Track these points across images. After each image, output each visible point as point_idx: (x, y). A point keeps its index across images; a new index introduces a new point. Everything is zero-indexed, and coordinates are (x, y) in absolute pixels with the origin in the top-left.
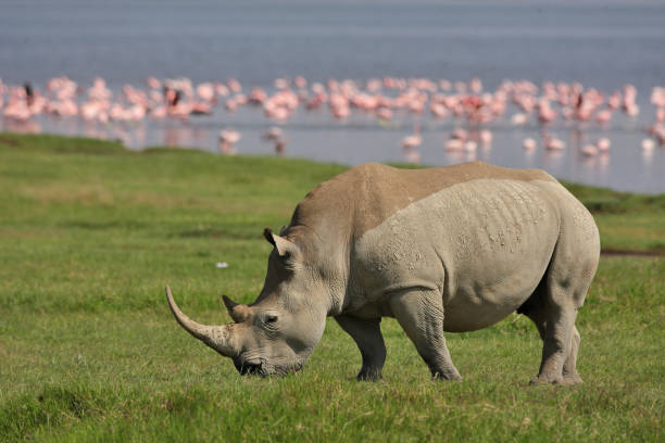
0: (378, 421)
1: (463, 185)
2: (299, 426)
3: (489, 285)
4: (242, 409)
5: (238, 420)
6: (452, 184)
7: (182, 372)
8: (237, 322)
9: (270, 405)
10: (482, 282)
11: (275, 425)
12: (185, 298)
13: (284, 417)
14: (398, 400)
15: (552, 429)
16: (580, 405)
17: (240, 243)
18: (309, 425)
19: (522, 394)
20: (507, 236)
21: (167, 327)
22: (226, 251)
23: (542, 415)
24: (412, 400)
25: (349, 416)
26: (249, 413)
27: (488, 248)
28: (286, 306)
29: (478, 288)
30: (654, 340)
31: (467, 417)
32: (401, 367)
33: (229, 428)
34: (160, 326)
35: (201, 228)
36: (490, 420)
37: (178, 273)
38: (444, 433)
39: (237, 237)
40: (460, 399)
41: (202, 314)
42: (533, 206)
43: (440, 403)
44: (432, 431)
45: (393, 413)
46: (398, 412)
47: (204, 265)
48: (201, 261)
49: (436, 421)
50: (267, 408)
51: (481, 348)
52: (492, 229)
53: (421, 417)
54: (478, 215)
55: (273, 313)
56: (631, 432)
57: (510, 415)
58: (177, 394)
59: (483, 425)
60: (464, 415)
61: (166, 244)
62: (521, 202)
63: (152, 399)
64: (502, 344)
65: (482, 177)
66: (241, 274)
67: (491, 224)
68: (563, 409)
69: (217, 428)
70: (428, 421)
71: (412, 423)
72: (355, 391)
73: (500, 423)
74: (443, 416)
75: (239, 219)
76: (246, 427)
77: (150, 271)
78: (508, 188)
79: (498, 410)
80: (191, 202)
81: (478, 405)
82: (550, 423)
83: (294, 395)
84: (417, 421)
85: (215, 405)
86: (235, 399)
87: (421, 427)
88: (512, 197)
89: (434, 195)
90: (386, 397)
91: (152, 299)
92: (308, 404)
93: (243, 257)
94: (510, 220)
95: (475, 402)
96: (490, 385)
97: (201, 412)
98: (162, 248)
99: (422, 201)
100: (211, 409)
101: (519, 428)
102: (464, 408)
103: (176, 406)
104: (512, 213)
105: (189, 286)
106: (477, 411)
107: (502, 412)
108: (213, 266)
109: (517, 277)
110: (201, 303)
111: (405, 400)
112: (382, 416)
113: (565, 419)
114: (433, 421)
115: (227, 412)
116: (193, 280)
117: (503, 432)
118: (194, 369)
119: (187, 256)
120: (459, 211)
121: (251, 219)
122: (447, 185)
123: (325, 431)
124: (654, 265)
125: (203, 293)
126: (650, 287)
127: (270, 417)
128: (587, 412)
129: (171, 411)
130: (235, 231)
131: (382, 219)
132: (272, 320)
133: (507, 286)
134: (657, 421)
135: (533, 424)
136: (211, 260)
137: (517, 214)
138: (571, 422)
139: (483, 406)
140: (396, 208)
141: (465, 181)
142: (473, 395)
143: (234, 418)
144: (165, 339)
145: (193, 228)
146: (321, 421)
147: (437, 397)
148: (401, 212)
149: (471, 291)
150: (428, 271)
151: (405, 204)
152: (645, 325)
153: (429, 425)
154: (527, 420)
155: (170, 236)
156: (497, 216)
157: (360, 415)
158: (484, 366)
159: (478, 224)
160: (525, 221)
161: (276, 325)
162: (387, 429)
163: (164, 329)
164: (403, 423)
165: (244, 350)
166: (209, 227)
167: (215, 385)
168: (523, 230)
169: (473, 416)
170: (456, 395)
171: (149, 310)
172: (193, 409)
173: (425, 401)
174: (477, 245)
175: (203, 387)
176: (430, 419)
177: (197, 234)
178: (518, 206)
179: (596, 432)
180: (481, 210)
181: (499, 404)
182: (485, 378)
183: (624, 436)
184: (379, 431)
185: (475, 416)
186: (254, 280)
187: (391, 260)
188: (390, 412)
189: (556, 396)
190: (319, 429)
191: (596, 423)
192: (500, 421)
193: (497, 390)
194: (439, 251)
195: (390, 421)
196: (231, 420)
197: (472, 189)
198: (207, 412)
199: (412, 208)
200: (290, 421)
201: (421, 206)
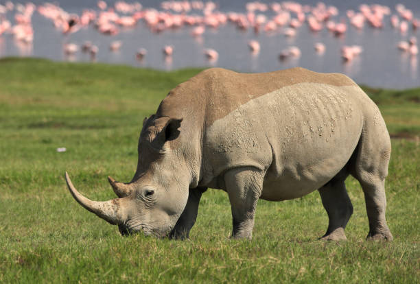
0: (185, 271)
1: (289, 87)
2: (124, 276)
3: (308, 166)
4: (79, 264)
5: (75, 272)
6: (281, 87)
7: (31, 234)
8: (120, 197)
9: (101, 260)
10: (303, 164)
11: (105, 275)
12: (33, 176)
13: (112, 269)
14: (202, 255)
15: (322, 276)
16: (344, 257)
17: (75, 132)
18: (131, 275)
19: (299, 249)
20: (324, 128)
21: (19, 199)
22: (64, 139)
23: (315, 265)
24: (212, 254)
25: (163, 268)
26: (84, 267)
27: (309, 138)
28: (160, 182)
29: (300, 169)
30: (402, 205)
31: (255, 267)
32: (204, 228)
33: (68, 279)
34: (13, 199)
35: (45, 120)
36: (274, 269)
37: (26, 156)
38: (237, 281)
39: (73, 127)
40: (250, 253)
41: (46, 188)
42: (344, 106)
43: (234, 257)
44: (228, 278)
45: (197, 265)
46: (201, 264)
47: (47, 151)
48: (45, 147)
49: (232, 270)
50: (99, 263)
51: (266, 212)
52: (312, 123)
53: (219, 268)
54: (302, 112)
55: (150, 188)
56: (385, 277)
57: (290, 265)
58: (27, 252)
59: (268, 273)
60: (253, 266)
61: (17, 133)
62: (335, 102)
63: (7, 256)
64: (282, 209)
65: (305, 81)
66: (76, 156)
67: (311, 119)
68: (331, 260)
69: (59, 278)
70: (225, 271)
71: (213, 273)
72: (167, 248)
73: (281, 272)
74: (237, 267)
75: (75, 113)
76: (81, 277)
77: (5, 155)
78: (325, 91)
79: (279, 262)
80: (37, 100)
81: (265, 258)
82: (322, 271)
83: (119, 252)
84: (216, 271)
85: (57, 260)
86: (73, 255)
87: (219, 276)
88: (328, 98)
89: (268, 94)
90: (191, 252)
91: (7, 177)
92: (130, 259)
93: (78, 143)
94: (327, 115)
95: (262, 255)
96: (273, 242)
97: (46, 266)
98: (14, 136)
99: (259, 99)
100: (54, 263)
101: (297, 275)
102: (253, 260)
103: (26, 261)
104: (328, 110)
105: (36, 167)
106: (264, 262)
107: (283, 263)
108: (55, 151)
109: (330, 160)
110: (45, 180)
111: (207, 254)
112: (188, 267)
113: (333, 267)
114: (228, 271)
115: (67, 265)
116: (39, 162)
117: (284, 279)
118: (40, 232)
119: (34, 143)
120: (288, 109)
121: (83, 113)
122: (277, 87)
123: (144, 279)
124: (401, 145)
125: (47, 172)
126: (398, 163)
127: (101, 269)
128: (349, 262)
129: (23, 265)
130: (71, 123)
131: (228, 111)
132: (149, 193)
133: (322, 167)
134: (405, 269)
135: (307, 271)
136: (53, 146)
137: (332, 111)
138: (338, 270)
139: (267, 259)
140: (239, 103)
141: (292, 84)
142: (260, 250)
143: (72, 271)
144: (17, 209)
145: (38, 121)
146: (141, 272)
147: (232, 252)
148: (242, 107)
149: (294, 170)
150: (261, 154)
151: (245, 100)
152: (395, 193)
153: (226, 274)
154: (303, 269)
155: (20, 127)
156: (316, 113)
157: (171, 267)
158: (269, 227)
159: (302, 118)
160: (338, 117)
161: (154, 197)
162: (193, 278)
163: (17, 201)
164: (205, 272)
165: (129, 219)
166: (51, 119)
167: (57, 245)
168: (337, 124)
169: (260, 267)
170: (247, 250)
171: (5, 186)
172: (40, 263)
173: (223, 255)
174: (301, 135)
175: (47, 245)
176: (227, 269)
177: (41, 125)
178: (333, 104)
179: (357, 278)
180: (304, 108)
181: (280, 256)
182: (270, 237)
183: (379, 281)
184: (187, 279)
185: (262, 266)
186: (86, 161)
187: (235, 144)
188: (195, 264)
189: (325, 249)
190: (139, 278)
191: (356, 271)
192: (282, 270)
193: (279, 245)
194: (270, 139)
195: (195, 272)
196: (69, 272)
197: (298, 91)
198: (51, 266)
199: (252, 103)
200: (116, 272)
201: (258, 102)
